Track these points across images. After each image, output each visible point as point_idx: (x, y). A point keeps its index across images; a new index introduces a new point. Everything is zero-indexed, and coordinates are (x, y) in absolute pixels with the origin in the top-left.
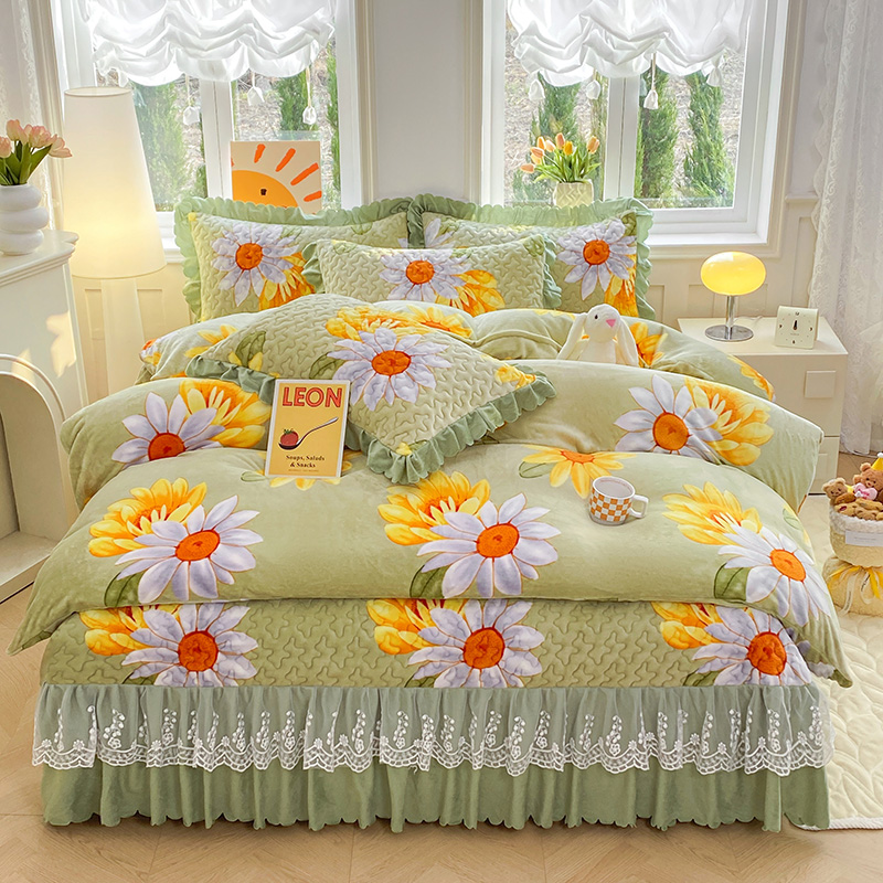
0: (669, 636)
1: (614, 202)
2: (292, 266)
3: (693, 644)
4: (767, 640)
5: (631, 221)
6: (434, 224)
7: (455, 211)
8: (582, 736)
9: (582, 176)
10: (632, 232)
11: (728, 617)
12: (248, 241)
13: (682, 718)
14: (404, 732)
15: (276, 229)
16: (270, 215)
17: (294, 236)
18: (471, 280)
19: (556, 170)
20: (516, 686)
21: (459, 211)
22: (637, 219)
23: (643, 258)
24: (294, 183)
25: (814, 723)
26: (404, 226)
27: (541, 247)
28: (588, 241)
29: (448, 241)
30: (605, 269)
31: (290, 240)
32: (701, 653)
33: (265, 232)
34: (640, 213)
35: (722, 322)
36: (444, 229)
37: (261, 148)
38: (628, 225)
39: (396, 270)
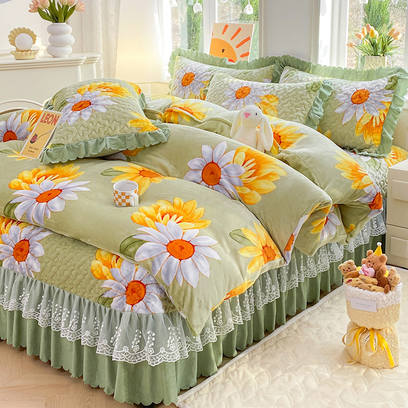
0: (94, 269)
2: (204, 87)
3: (104, 278)
5: (393, 80)
6: (285, 72)
7: (300, 66)
10: (392, 88)
12: (191, 71)
15: (207, 67)
17: (212, 72)
18: (266, 100)
20: (31, 277)
21: (303, 67)
22: (398, 80)
24: (237, 47)
28: (358, 89)
30: (362, 108)
31: (209, 73)
32: (105, 284)
33: (202, 67)
34: (402, 77)
37: (226, 26)
38: (391, 83)
39: (233, 90)
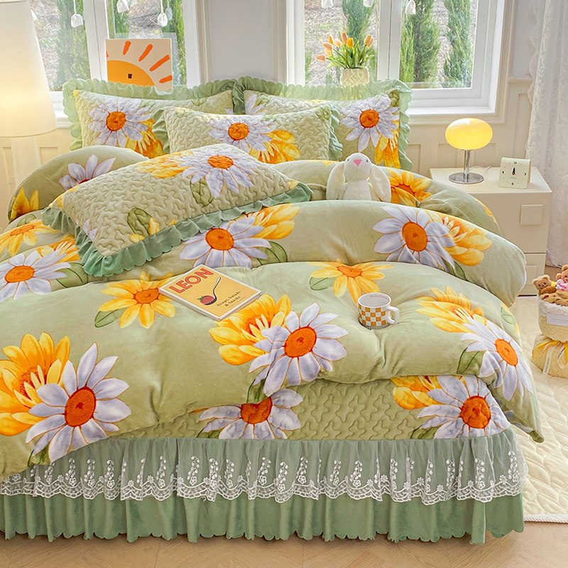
0: (400, 399)
1: (383, 83)
2: (147, 129)
3: (418, 405)
4: (476, 403)
5: (395, 96)
6: (251, 98)
7: (267, 89)
8: (332, 476)
9: (361, 64)
10: (396, 104)
11: (446, 384)
12: (116, 110)
13: (409, 464)
14: (196, 472)
15: (137, 101)
16: (133, 92)
17: (149, 107)
18: (276, 138)
19: (342, 59)
20: (281, 438)
21: (271, 89)
22: (400, 95)
23: (404, 123)
24: (152, 69)
25: (512, 466)
26: (230, 100)
27: (328, 114)
28: (363, 110)
29: (261, 110)
30: (376, 131)
31: (146, 109)
32: (425, 413)
33: (128, 103)
34: (402, 90)
35: (461, 170)
36: (259, 102)
37: (128, 44)
38: (393, 99)
39: (221, 130)
